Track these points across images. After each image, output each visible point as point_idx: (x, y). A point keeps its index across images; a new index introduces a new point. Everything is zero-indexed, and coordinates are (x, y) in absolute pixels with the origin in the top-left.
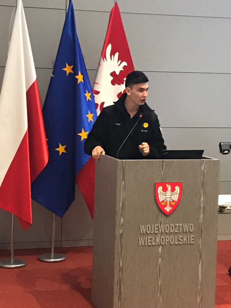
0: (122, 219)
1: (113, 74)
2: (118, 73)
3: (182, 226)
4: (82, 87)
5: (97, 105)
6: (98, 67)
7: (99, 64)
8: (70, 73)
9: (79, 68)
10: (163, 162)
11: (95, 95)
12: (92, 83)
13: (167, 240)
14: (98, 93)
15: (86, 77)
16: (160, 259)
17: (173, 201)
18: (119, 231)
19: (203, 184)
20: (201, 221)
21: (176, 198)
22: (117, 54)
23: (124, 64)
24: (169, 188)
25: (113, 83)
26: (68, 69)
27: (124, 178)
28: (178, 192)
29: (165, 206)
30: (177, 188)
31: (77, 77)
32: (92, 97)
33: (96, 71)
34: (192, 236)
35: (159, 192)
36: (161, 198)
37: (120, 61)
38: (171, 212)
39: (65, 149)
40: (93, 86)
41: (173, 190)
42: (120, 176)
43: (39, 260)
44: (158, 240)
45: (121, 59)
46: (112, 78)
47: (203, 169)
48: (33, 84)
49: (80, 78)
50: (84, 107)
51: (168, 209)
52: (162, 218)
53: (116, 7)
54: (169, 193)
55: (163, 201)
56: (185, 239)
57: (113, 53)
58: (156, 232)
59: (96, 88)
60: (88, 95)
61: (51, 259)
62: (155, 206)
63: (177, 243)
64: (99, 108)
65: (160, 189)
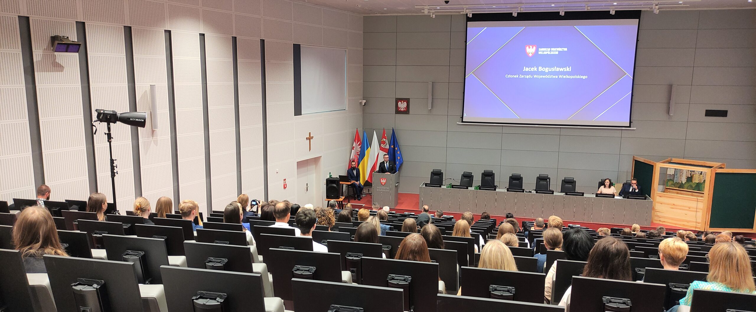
3: (386, 188)
19: (391, 179)
20: (391, 187)
21: (385, 182)
30: (385, 180)
36: (382, 181)
38: (384, 185)
41: (384, 180)
44: (381, 190)
51: (383, 184)
52: (382, 186)
56: (387, 191)
65: (381, 180)
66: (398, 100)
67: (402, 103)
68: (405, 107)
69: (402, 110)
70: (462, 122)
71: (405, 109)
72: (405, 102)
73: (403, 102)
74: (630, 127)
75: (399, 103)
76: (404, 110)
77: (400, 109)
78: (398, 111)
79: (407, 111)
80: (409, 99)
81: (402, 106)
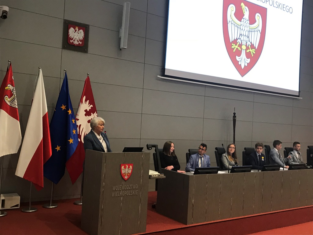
0: (104, 183)
1: (86, 111)
2: (88, 110)
3: (133, 186)
4: (70, 116)
5: (77, 126)
6: (78, 107)
7: (79, 105)
8: (64, 109)
9: (70, 107)
10: (125, 153)
11: (76, 121)
12: (75, 114)
13: (125, 194)
14: (78, 120)
15: (72, 112)
16: (122, 204)
17: (129, 173)
18: (102, 190)
19: (142, 165)
20: (141, 183)
21: (130, 171)
22: (88, 101)
23: (92, 106)
24: (127, 167)
25: (86, 115)
26: (63, 107)
27: (105, 162)
28: (131, 169)
29: (125, 176)
30: (131, 167)
31: (68, 111)
32: (75, 122)
33: (77, 110)
34: (137, 191)
35: (122, 169)
36: (123, 172)
37: (89, 105)
38: (128, 179)
39: (60, 148)
40: (76, 116)
41: (129, 167)
42: (103, 161)
43: (43, 207)
44: (121, 194)
45: (90, 103)
46: (85, 113)
47: (142, 156)
48: (46, 114)
49: (70, 112)
50: (71, 126)
51: (126, 177)
52: (123, 182)
53: (88, 79)
54: (127, 169)
55: (124, 173)
56: (133, 193)
57: (86, 101)
58: (120, 189)
59: (77, 117)
60: (73, 121)
61: (50, 206)
62: (120, 176)
63: (130, 195)
64: (78, 127)
65: (123, 167)
66: (68, 25)
67: (76, 31)
68: (81, 38)
69: (76, 43)
70: (163, 75)
71: (81, 43)
72: (81, 31)
73: (77, 29)
74: (299, 97)
75: (71, 30)
76: (79, 44)
77: (71, 41)
78: (67, 44)
79: (83, 47)
80: (88, 26)
81: (76, 35)
